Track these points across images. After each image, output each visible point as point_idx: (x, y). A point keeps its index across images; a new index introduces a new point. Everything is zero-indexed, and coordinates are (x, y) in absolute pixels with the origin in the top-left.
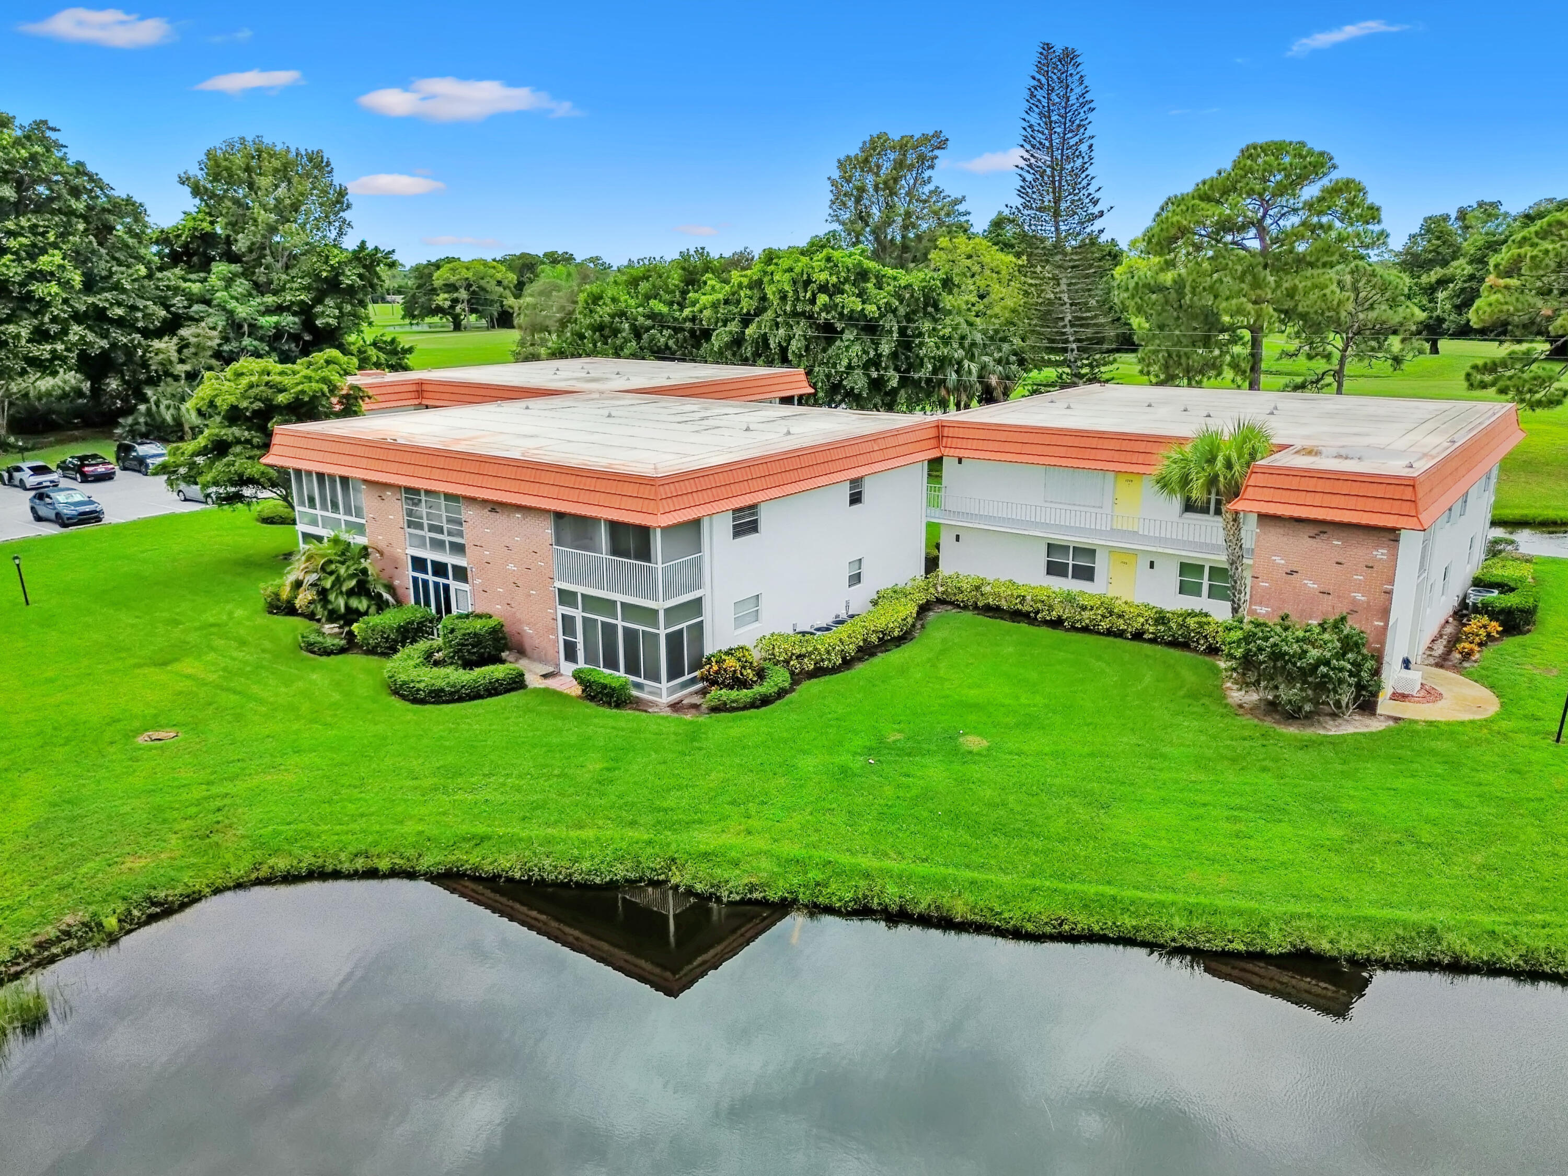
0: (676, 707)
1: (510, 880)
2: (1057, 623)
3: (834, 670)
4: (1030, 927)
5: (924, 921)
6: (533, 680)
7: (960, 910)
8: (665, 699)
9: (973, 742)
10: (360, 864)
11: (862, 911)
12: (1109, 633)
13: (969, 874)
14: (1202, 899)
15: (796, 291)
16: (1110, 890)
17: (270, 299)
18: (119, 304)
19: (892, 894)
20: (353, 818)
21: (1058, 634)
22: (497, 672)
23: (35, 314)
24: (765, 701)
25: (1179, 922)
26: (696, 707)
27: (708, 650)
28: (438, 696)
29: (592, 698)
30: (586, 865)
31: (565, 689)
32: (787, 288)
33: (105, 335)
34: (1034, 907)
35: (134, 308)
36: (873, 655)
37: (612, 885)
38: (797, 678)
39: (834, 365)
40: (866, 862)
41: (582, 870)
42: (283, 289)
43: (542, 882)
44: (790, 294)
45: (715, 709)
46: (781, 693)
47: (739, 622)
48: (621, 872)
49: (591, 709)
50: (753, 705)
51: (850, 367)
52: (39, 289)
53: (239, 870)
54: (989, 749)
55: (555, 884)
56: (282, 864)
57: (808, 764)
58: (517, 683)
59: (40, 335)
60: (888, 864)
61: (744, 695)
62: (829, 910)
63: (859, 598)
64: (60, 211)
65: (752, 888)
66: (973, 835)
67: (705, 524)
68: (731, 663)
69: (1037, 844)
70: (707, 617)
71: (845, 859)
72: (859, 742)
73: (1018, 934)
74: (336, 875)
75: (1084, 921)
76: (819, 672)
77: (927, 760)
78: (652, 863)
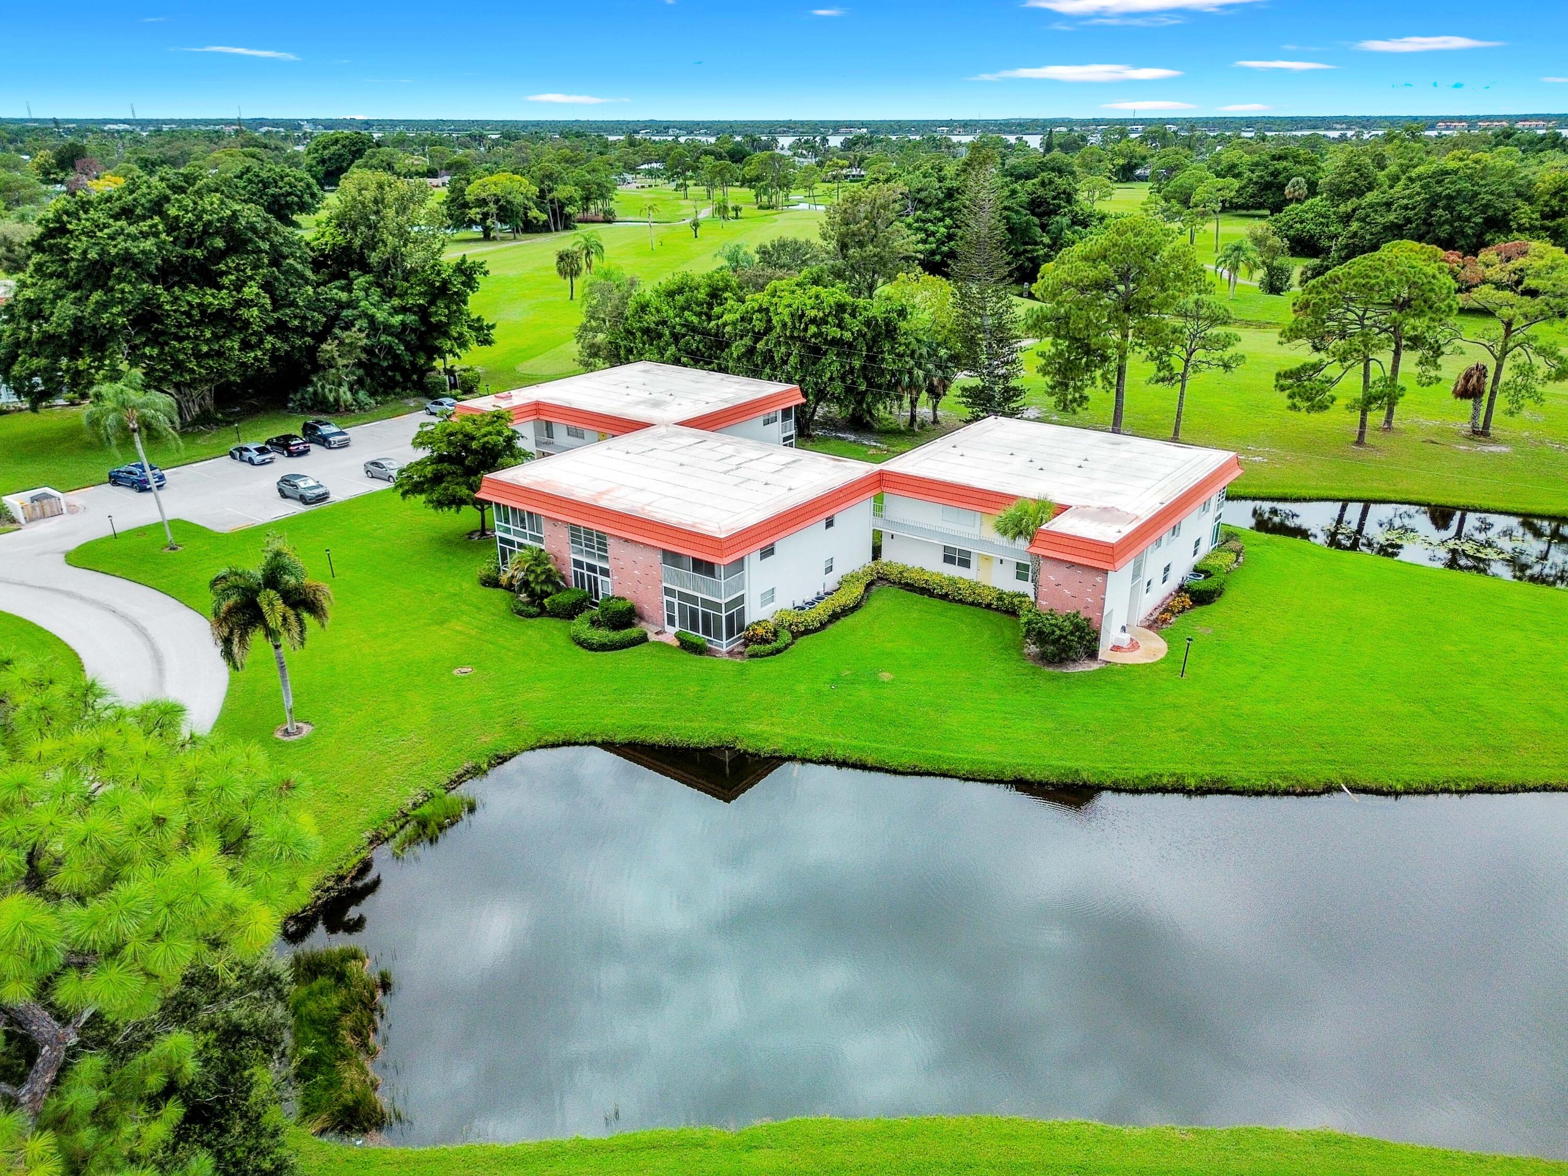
0: (730, 653)
1: (661, 746)
2: (945, 597)
3: (816, 630)
4: (901, 769)
5: (854, 766)
6: (652, 637)
7: (870, 761)
8: (725, 649)
9: (886, 676)
10: (587, 739)
11: (826, 761)
12: (972, 604)
13: (875, 745)
14: (980, 757)
15: (793, 323)
16: (938, 753)
17: (396, 302)
18: (295, 317)
19: (839, 754)
20: (579, 716)
21: (945, 604)
22: (633, 632)
23: (240, 330)
24: (779, 651)
25: (967, 767)
26: (741, 653)
27: (747, 623)
28: (604, 647)
29: (684, 648)
30: (696, 740)
31: (668, 641)
32: (787, 320)
33: (285, 340)
34: (903, 760)
35: (304, 318)
36: (838, 618)
37: (709, 749)
38: (796, 635)
39: (821, 376)
40: (827, 739)
41: (695, 741)
42: (406, 293)
43: (675, 748)
44: (790, 324)
45: (752, 656)
46: (786, 647)
47: (763, 604)
48: (713, 743)
49: (686, 656)
50: (772, 654)
51: (831, 379)
52: (244, 313)
53: (532, 741)
54: (893, 680)
55: (681, 748)
56: (551, 739)
57: (802, 688)
58: (643, 639)
59: (246, 346)
60: (840, 740)
61: (768, 647)
62: (811, 761)
63: (831, 581)
64: (253, 252)
65: (775, 751)
66: (880, 727)
67: (746, 558)
68: (760, 631)
69: (910, 731)
70: (746, 604)
71: (818, 738)
72: (827, 676)
73: (895, 772)
74: (576, 744)
75: (925, 766)
76: (807, 632)
77: (861, 687)
78: (727, 737)
